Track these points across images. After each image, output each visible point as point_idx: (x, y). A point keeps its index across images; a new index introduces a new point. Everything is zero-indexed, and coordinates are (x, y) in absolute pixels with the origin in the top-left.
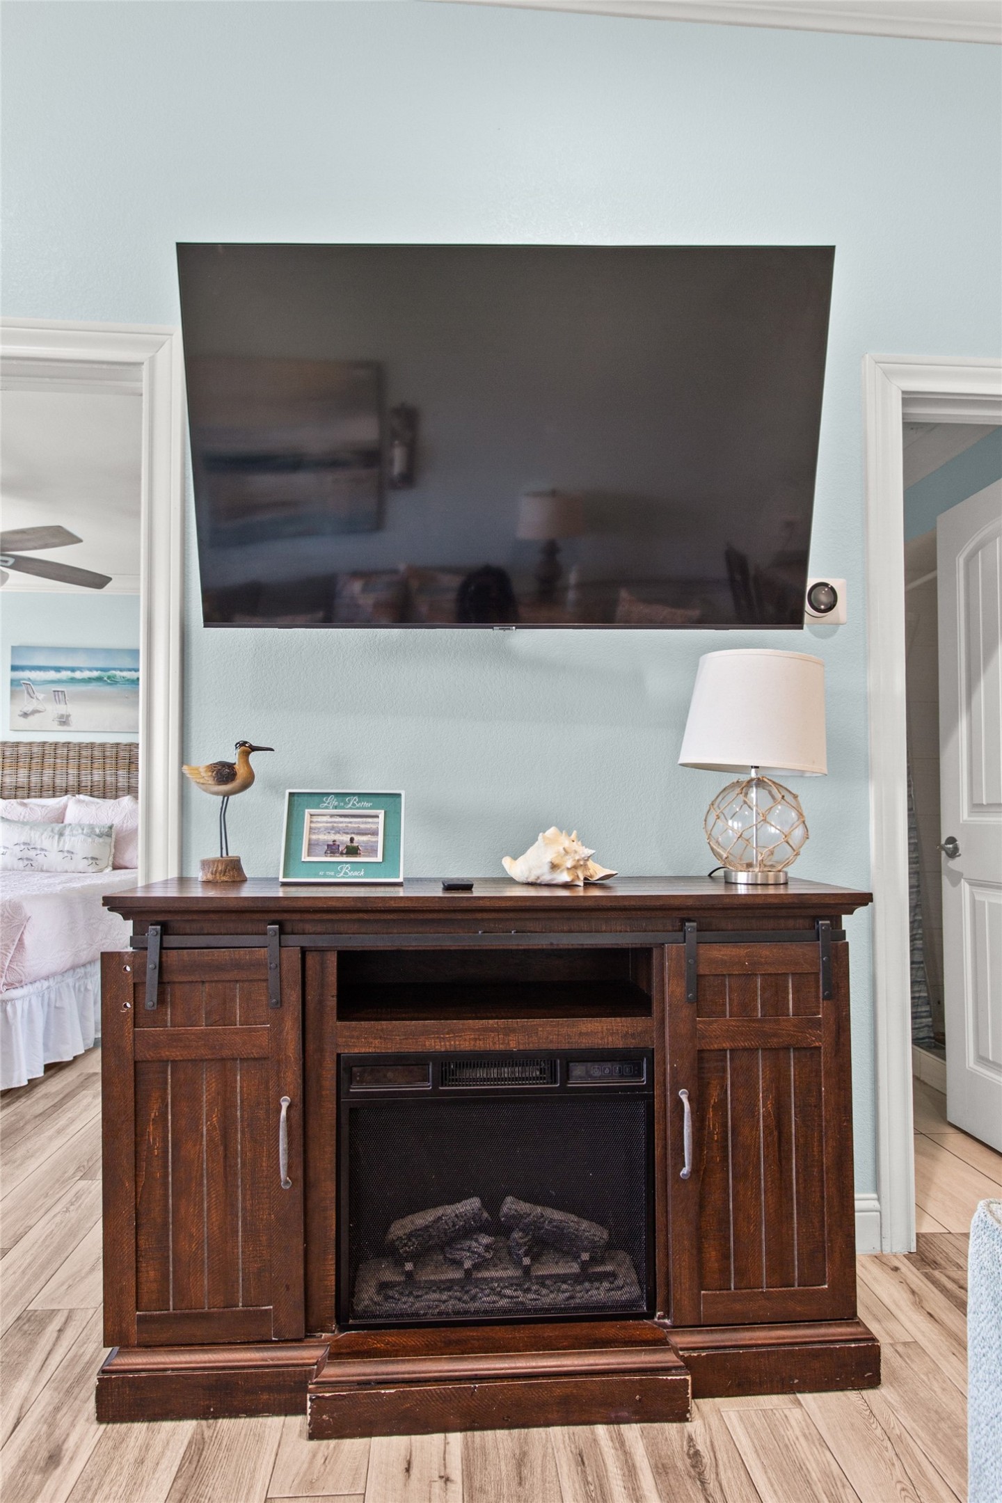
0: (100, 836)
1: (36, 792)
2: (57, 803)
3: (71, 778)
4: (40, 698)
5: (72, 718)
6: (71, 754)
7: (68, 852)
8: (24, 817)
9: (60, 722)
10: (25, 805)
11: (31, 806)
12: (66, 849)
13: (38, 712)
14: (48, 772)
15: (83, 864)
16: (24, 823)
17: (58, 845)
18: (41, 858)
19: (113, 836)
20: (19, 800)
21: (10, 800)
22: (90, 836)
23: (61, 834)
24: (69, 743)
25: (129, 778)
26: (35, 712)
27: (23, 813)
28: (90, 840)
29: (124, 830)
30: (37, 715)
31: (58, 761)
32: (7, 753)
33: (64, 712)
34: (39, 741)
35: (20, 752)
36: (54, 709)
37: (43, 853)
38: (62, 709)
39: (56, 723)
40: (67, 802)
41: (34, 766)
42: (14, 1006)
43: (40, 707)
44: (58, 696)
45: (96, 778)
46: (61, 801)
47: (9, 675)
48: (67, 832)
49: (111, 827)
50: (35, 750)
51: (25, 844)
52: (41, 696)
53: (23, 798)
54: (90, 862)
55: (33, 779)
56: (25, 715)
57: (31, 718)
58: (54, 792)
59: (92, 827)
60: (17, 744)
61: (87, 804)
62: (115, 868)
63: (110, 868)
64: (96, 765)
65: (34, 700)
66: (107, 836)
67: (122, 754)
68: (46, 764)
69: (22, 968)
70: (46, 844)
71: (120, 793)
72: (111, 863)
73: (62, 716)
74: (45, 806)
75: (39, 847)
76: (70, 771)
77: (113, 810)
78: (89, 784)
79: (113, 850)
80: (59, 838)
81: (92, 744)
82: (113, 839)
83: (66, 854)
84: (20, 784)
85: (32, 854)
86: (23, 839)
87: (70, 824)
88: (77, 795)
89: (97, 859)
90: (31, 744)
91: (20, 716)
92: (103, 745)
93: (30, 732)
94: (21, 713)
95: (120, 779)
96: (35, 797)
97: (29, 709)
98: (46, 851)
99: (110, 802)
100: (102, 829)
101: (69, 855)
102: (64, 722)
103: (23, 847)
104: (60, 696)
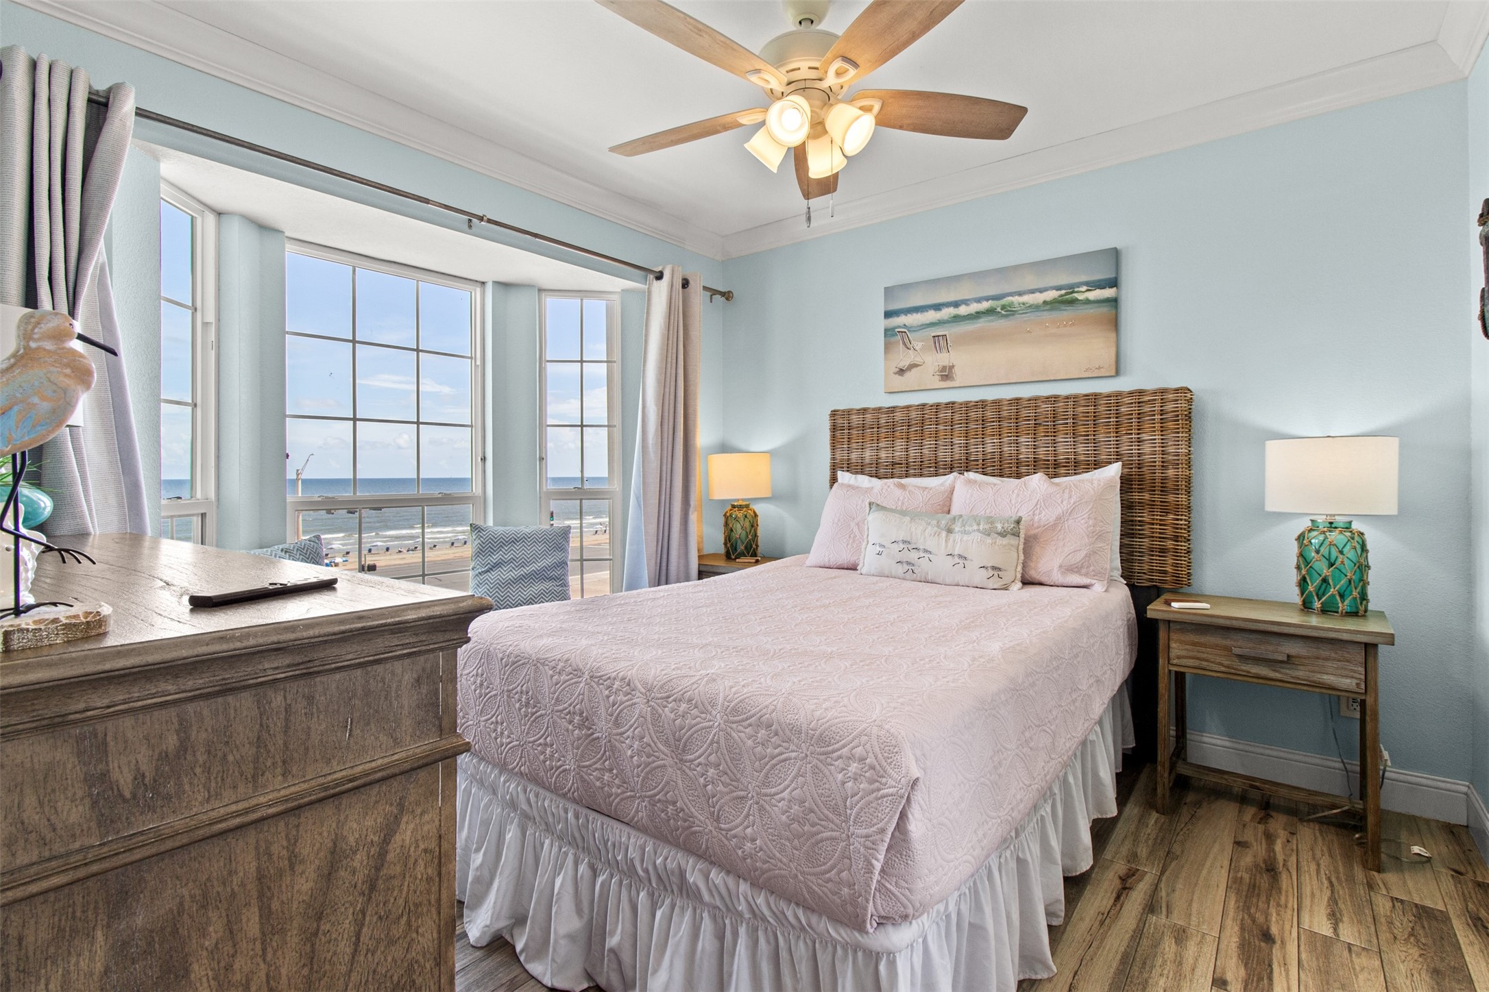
0: (1003, 534)
1: (915, 469)
2: (942, 484)
3: (957, 450)
4: (917, 348)
5: (956, 370)
6: (957, 417)
7: (960, 556)
8: (903, 503)
9: (942, 375)
10: (903, 487)
11: (910, 488)
12: (956, 553)
13: (916, 366)
14: (928, 443)
15: (980, 577)
16: (903, 513)
17: (946, 546)
18: (924, 562)
19: (1022, 535)
20: (896, 480)
21: (886, 480)
22: (989, 535)
23: (950, 531)
24: (953, 403)
25: (1035, 447)
26: (913, 366)
27: (901, 498)
28: (989, 540)
29: (1036, 525)
30: (914, 370)
31: (941, 427)
32: (883, 421)
33: (946, 363)
34: (917, 403)
35: (897, 419)
36: (934, 361)
37: (927, 555)
38: (944, 359)
39: (938, 378)
40: (954, 482)
41: (912, 435)
42: (892, 964)
43: (918, 360)
44: (940, 343)
45: (989, 449)
46: (945, 482)
47: (882, 323)
48: (957, 528)
49: (1018, 522)
50: (913, 414)
51: (904, 542)
52: (918, 345)
53: (900, 477)
54: (991, 573)
55: (912, 453)
56: (901, 372)
57: (908, 375)
58: (937, 468)
59: (990, 520)
60: (892, 410)
61: (981, 485)
62: (1026, 582)
63: (1019, 585)
64: (988, 431)
65: (911, 352)
66: (1014, 535)
67: (1024, 413)
68: (926, 433)
69: (907, 893)
70: (930, 544)
71: (1023, 469)
72: (1019, 576)
73: (944, 368)
74: (926, 488)
75: (921, 547)
76: (956, 441)
77: (1018, 495)
78: (980, 457)
79: (1022, 557)
80: (947, 536)
81: (983, 401)
82: (1022, 540)
83: (957, 560)
84: (897, 460)
85: (913, 556)
86: (902, 536)
87: (961, 516)
88: (965, 473)
89: (1000, 569)
90: (908, 407)
91: (895, 373)
92: (997, 403)
93: (906, 394)
94: (898, 370)
95: (1023, 450)
96: (915, 476)
97: (904, 363)
98: (930, 553)
99: (1013, 482)
100: (1006, 525)
101: (961, 561)
102: (947, 376)
103: (902, 546)
104: (941, 342)
